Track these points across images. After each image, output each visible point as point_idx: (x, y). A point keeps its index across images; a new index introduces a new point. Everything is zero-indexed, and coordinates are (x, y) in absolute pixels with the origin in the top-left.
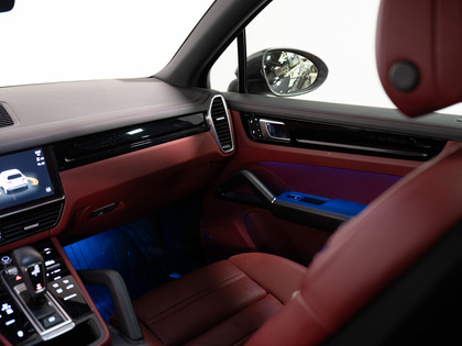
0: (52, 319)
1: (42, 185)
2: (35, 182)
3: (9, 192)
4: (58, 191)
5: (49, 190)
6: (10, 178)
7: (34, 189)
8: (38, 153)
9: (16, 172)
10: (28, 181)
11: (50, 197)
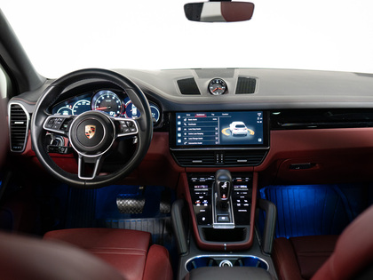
0: (223, 218)
1: (256, 136)
2: (252, 133)
3: (234, 135)
4: (266, 143)
5: (260, 140)
6: (237, 126)
7: (251, 137)
8: (259, 114)
9: (242, 123)
10: (249, 132)
11: (259, 145)
